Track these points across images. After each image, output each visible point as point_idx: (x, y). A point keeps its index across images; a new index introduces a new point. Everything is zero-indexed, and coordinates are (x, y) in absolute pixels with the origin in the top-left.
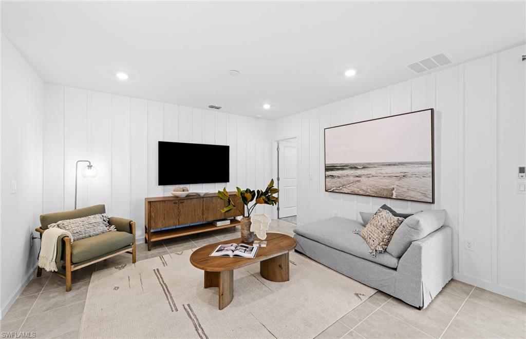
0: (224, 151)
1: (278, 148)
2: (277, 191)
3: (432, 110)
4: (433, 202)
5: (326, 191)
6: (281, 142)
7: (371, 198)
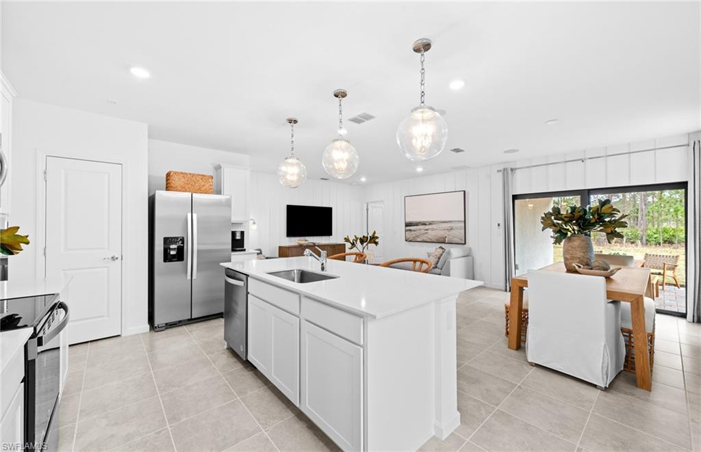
0: (328, 211)
1: (367, 209)
2: (377, 238)
3: (464, 192)
4: (465, 243)
5: (406, 240)
6: (369, 204)
7: (434, 244)
